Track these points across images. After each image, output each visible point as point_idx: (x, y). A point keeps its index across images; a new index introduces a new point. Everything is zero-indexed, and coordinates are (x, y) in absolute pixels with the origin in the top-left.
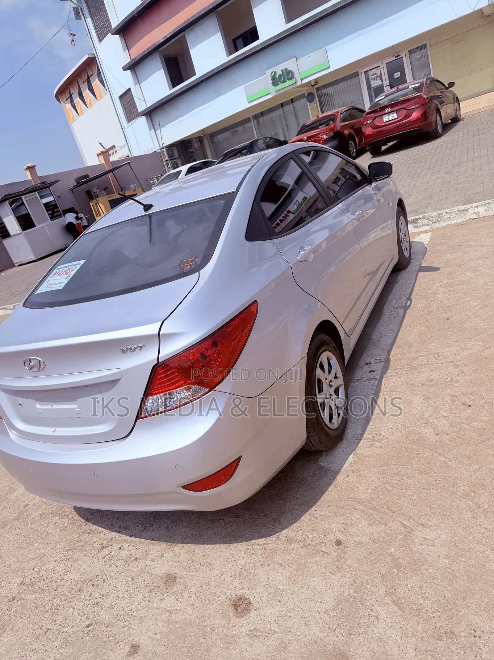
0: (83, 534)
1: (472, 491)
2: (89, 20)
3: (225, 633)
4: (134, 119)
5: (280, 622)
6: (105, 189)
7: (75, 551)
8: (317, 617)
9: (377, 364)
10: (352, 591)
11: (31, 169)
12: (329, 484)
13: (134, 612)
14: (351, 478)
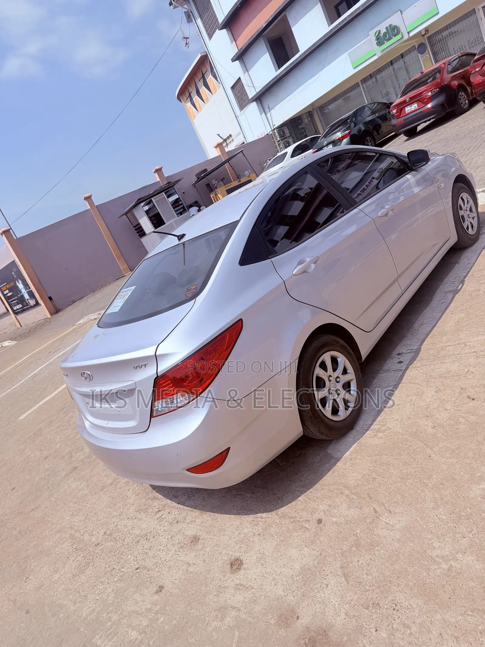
0: (149, 499)
1: (442, 484)
2: (199, 21)
3: (219, 584)
4: (246, 106)
5: (258, 581)
6: (222, 180)
7: (141, 512)
8: (284, 580)
9: (407, 355)
10: (316, 562)
11: (159, 171)
12: (329, 470)
13: (166, 562)
14: (347, 465)
